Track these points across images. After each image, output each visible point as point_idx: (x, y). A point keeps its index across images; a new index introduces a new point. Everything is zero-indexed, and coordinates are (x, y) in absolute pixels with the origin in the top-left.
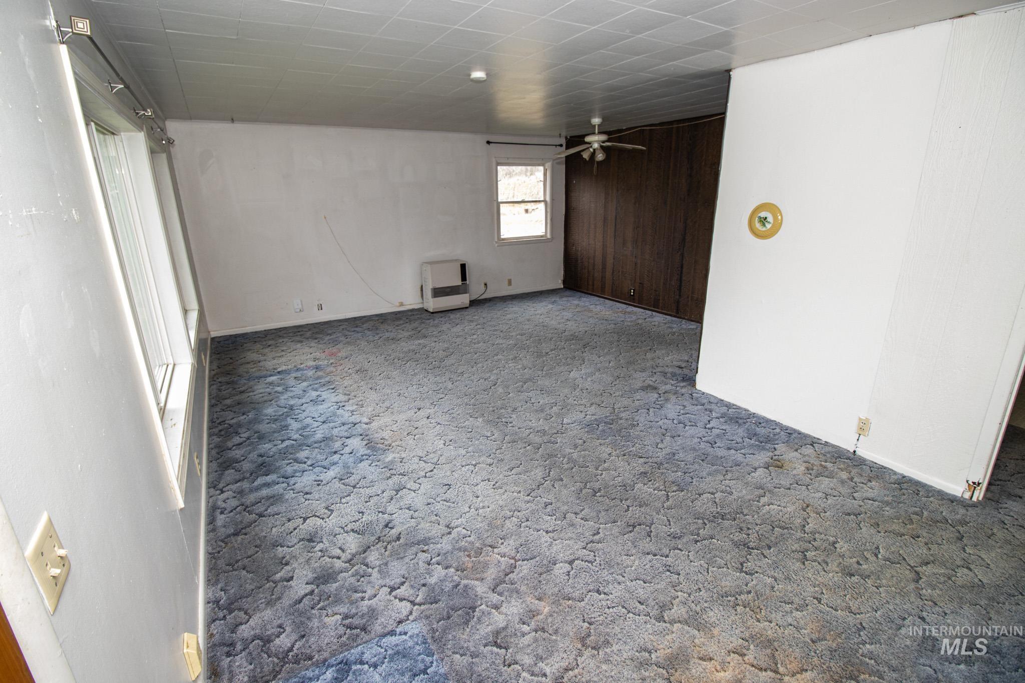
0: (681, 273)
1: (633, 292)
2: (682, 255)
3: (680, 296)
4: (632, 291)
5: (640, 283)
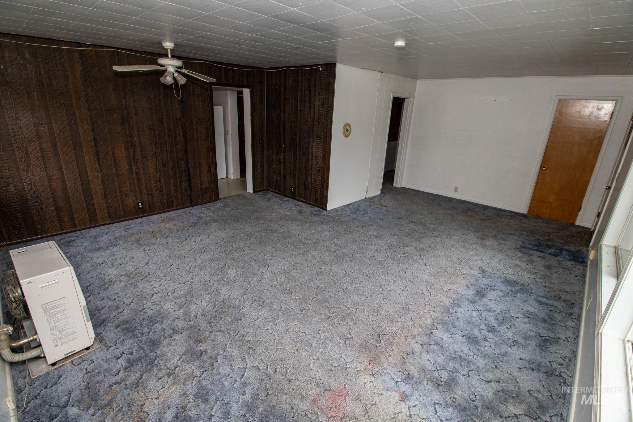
0: (189, 174)
1: (142, 205)
2: (187, 161)
3: (191, 190)
4: (140, 204)
5: (148, 194)
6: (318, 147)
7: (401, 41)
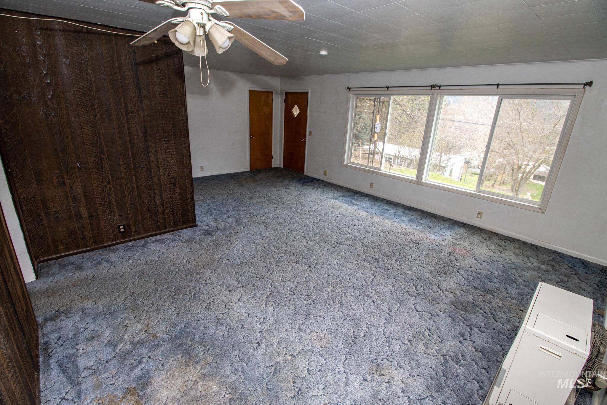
6: (168, 151)
7: (324, 51)
